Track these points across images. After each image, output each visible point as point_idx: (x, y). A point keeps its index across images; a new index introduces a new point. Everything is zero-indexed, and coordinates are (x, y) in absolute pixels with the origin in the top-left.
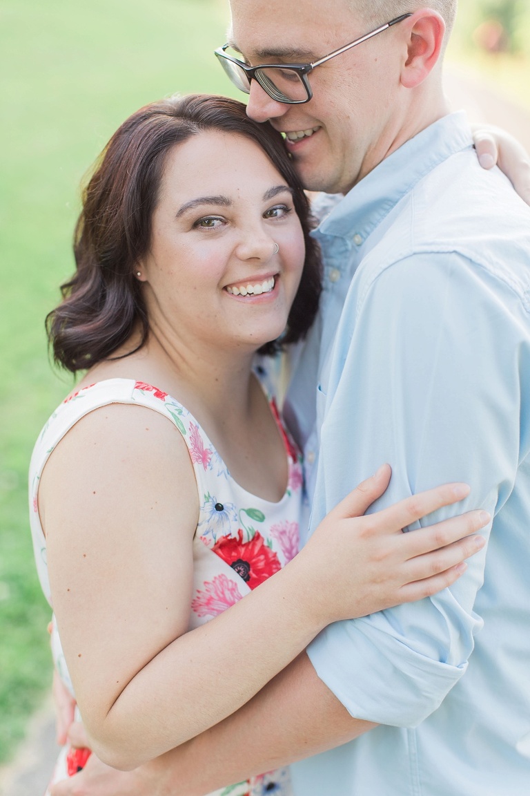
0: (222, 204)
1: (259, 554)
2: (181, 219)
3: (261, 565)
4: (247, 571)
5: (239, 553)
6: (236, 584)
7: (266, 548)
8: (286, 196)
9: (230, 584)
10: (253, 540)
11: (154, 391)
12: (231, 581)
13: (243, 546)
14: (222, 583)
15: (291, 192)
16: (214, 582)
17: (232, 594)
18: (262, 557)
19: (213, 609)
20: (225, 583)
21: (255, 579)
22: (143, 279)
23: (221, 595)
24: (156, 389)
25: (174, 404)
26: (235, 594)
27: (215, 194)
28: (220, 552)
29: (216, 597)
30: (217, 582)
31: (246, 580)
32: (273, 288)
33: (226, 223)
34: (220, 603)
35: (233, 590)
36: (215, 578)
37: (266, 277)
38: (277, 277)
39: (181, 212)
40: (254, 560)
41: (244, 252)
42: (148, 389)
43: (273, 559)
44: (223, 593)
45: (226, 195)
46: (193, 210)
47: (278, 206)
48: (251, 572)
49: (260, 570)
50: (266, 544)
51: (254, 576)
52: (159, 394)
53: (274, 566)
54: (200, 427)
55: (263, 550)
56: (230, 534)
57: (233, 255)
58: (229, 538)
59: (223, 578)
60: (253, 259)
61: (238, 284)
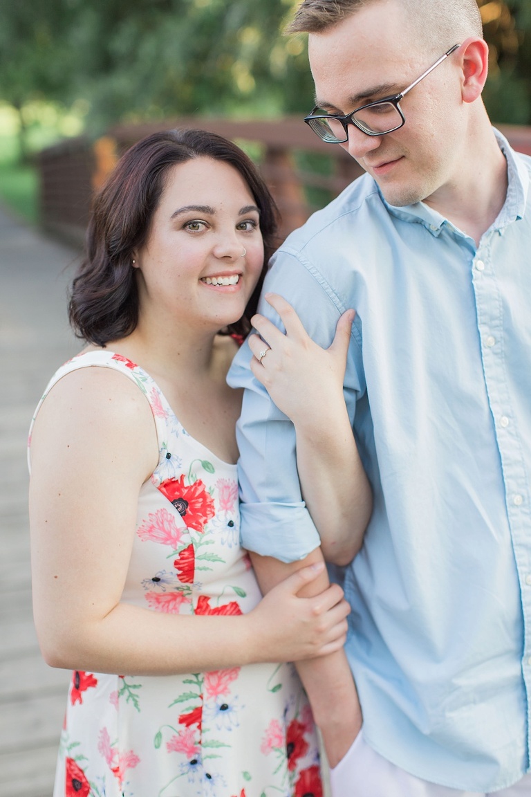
0: (207, 212)
1: (199, 497)
2: (175, 220)
3: (198, 506)
4: (184, 508)
5: (181, 492)
6: (174, 517)
7: (206, 494)
8: (255, 215)
9: (169, 516)
10: (195, 484)
11: (127, 362)
12: (170, 514)
13: (186, 488)
14: (163, 516)
15: (258, 212)
16: (157, 514)
17: (169, 524)
18: (201, 500)
19: (153, 536)
20: (165, 515)
21: (190, 515)
22: (136, 266)
23: (161, 525)
24: (129, 361)
25: (140, 373)
26: (172, 525)
27: (203, 204)
28: (164, 489)
29: (156, 526)
30: (159, 514)
31: (182, 515)
32: (237, 283)
33: (208, 228)
34: (159, 531)
35: (171, 522)
36: (158, 511)
37: (234, 274)
38: (240, 275)
39: (176, 214)
40: (193, 501)
41: (220, 252)
42: (122, 360)
43: (209, 503)
44: (162, 523)
45: (211, 206)
46: (185, 214)
47: (249, 221)
48: (188, 509)
49: (196, 509)
50: (207, 490)
51: (190, 512)
52: (130, 365)
53: (209, 509)
54: (161, 393)
55: (203, 495)
56: (174, 478)
57: (212, 254)
58: (173, 480)
59: (164, 511)
60: (226, 258)
61: (211, 277)
